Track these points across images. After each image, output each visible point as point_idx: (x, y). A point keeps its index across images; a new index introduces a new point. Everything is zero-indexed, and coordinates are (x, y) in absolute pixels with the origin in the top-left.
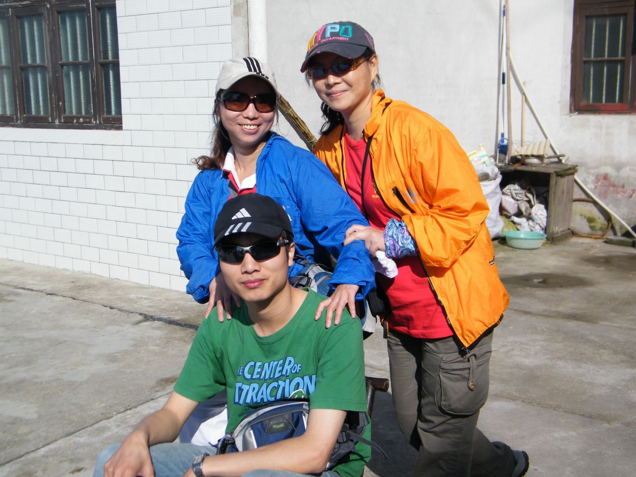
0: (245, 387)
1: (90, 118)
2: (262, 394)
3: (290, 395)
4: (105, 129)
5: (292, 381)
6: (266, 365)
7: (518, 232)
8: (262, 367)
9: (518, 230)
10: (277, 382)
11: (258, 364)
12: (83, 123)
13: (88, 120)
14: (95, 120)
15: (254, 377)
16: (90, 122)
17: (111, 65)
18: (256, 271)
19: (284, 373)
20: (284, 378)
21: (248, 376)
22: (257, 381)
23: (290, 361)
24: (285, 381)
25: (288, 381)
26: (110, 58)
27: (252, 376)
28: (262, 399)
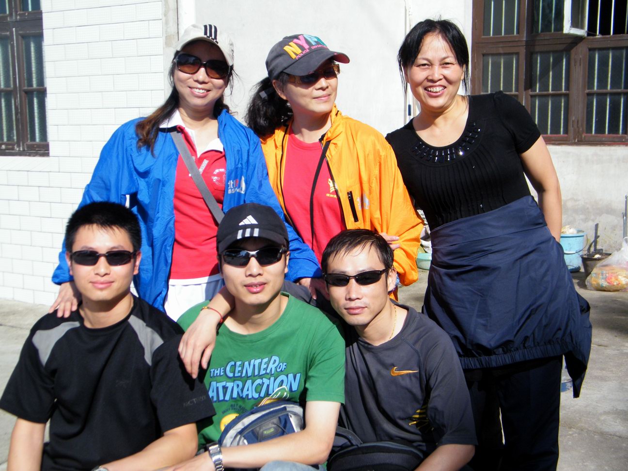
0: (230, 385)
1: (13, 145)
2: (248, 390)
3: (273, 392)
4: (29, 155)
5: (277, 378)
6: (247, 363)
7: (426, 254)
8: (242, 365)
9: (426, 252)
10: (262, 379)
11: (238, 363)
12: (5, 150)
13: (10, 147)
14: (19, 146)
15: (236, 375)
16: (13, 149)
17: (35, 93)
18: (260, 274)
19: (268, 371)
20: (268, 376)
21: (231, 375)
22: (239, 378)
23: (275, 361)
24: (269, 379)
25: (272, 379)
26: (35, 85)
27: (234, 374)
28: (247, 395)
